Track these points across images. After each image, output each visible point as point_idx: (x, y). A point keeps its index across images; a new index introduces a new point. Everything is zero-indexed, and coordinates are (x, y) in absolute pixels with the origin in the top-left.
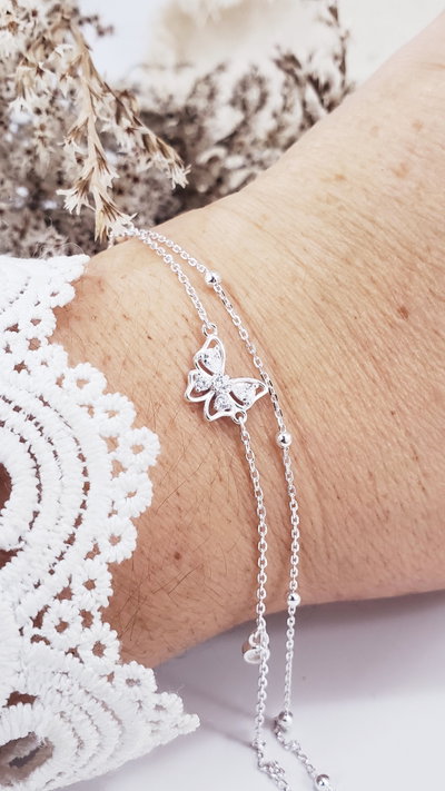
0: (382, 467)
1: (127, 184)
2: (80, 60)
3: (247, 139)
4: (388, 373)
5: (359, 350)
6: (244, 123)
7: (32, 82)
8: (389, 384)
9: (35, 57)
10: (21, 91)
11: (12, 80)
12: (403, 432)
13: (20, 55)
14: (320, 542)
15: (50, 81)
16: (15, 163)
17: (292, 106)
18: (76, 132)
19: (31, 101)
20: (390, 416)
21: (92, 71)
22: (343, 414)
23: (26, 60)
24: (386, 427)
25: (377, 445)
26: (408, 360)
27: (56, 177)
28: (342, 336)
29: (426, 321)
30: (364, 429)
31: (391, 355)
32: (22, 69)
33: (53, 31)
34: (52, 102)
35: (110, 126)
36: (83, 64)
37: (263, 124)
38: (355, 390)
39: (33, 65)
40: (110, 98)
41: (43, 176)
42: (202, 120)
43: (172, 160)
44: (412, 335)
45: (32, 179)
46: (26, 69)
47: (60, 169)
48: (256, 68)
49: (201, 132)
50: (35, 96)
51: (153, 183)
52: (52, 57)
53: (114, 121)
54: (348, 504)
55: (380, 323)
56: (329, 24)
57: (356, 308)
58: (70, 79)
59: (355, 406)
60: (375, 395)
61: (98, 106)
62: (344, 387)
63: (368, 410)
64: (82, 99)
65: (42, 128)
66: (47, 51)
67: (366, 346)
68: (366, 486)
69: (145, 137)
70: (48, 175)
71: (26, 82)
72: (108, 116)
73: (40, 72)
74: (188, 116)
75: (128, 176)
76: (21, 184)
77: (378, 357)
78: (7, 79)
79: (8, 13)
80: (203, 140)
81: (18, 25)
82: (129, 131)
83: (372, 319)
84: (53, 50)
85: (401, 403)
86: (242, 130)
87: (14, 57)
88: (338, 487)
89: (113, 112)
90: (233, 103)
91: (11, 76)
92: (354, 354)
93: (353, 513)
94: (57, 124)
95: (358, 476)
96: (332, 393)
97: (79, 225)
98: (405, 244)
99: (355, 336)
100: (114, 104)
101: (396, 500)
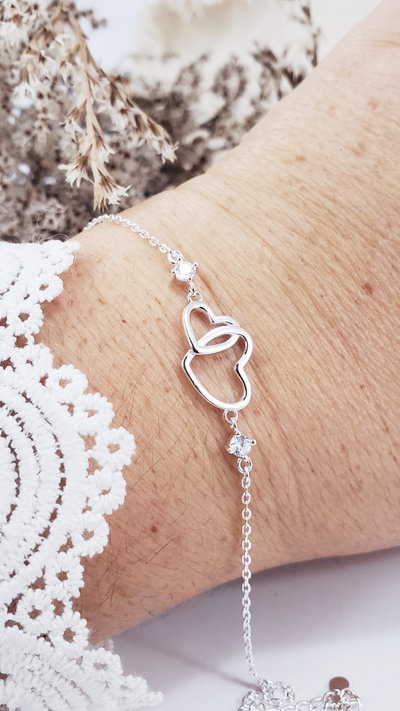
0: (354, 439)
1: (119, 159)
2: (78, 49)
3: (227, 123)
4: (355, 348)
5: (327, 328)
6: (225, 109)
7: (35, 69)
8: (357, 359)
9: (38, 45)
10: (25, 77)
11: (16, 67)
12: (372, 404)
13: (23, 45)
14: (296, 512)
15: (51, 68)
16: (17, 143)
17: (268, 95)
18: (76, 112)
19: (35, 85)
20: (360, 391)
21: (89, 59)
22: (313, 389)
23: (30, 48)
24: (356, 400)
25: (349, 418)
26: (374, 335)
27: (53, 155)
28: (310, 315)
29: (390, 296)
30: (335, 404)
31: (358, 331)
32: (25, 56)
33: (54, 23)
34: (52, 87)
35: (105, 107)
36: (80, 51)
37: (242, 109)
38: (324, 366)
39: (35, 53)
40: (106, 82)
41: (42, 154)
42: (187, 106)
43: (162, 138)
44: (377, 311)
45: (33, 158)
46: (30, 56)
47: (56, 148)
48: (235, 58)
49: (186, 115)
50: (38, 82)
51: (143, 161)
52: (53, 46)
53: (109, 103)
54: (323, 477)
55: (346, 300)
56: (302, 22)
57: (322, 286)
58: (69, 65)
59: (325, 382)
60: (344, 370)
61: (95, 89)
62: (314, 364)
63: (338, 385)
64: (80, 84)
65: (45, 111)
66: (48, 40)
67: (333, 323)
68: (340, 458)
69: (137, 118)
70: (47, 154)
71: (30, 68)
72: (104, 98)
73: (42, 59)
74: (175, 101)
75: (120, 152)
76: (23, 161)
77: (345, 334)
78: (11, 67)
79: (13, 6)
80: (188, 123)
81: (21, 17)
82: (123, 111)
83: (338, 297)
84: (53, 39)
85: (369, 377)
86: (223, 115)
87: (18, 47)
88: (312, 461)
89: (108, 95)
90: (215, 89)
91: (16, 63)
92: (321, 331)
93: (328, 485)
94: (58, 106)
95: (331, 449)
96: (303, 371)
97: (75, 198)
98: (366, 221)
99: (322, 314)
100: (109, 88)
101: (369, 470)
